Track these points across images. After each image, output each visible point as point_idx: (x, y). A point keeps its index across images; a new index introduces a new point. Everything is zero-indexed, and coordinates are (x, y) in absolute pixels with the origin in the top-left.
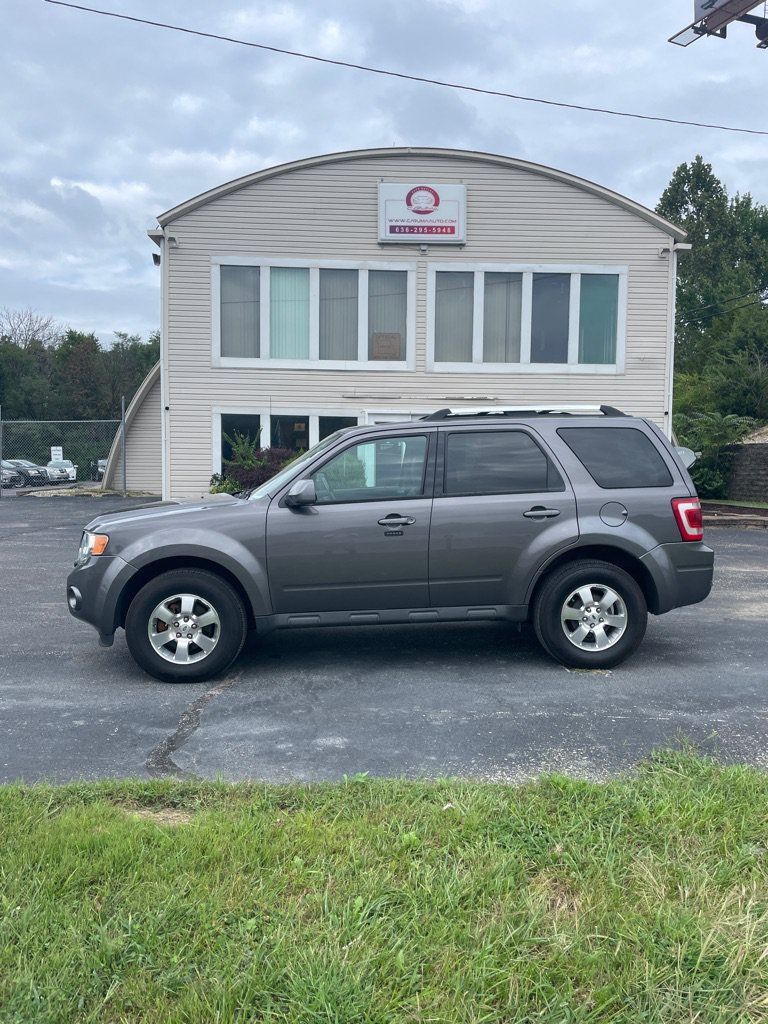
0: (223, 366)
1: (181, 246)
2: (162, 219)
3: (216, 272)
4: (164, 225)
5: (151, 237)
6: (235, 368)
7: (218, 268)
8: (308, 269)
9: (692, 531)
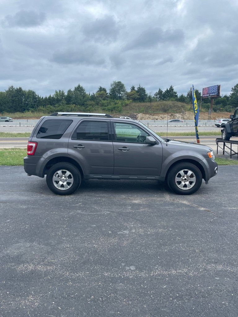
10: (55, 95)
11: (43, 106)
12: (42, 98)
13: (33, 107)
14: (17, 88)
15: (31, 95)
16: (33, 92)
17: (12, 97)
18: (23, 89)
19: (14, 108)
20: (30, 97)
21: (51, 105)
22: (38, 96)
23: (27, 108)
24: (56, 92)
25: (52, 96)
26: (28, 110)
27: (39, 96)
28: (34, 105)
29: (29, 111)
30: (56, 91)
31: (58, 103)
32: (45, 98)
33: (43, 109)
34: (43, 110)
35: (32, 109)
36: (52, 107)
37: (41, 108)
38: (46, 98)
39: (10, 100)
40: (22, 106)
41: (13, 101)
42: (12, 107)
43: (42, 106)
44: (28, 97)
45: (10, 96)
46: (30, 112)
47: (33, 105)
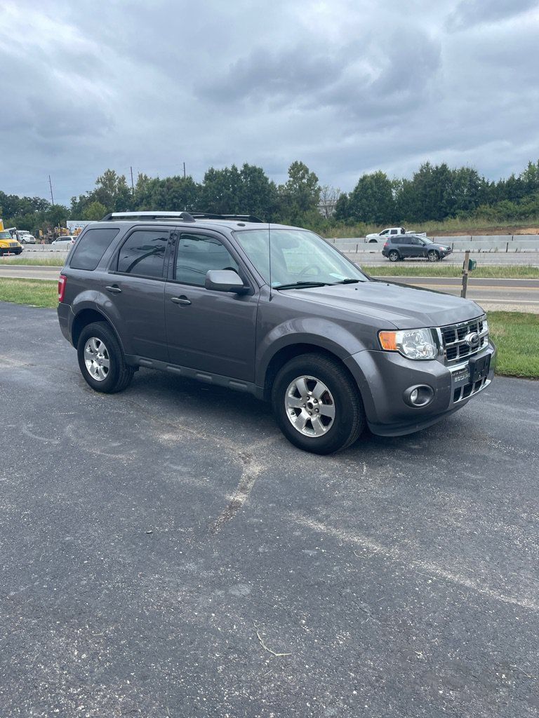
10: (525, 174)
11: (491, 203)
12: (493, 183)
13: (465, 208)
14: (437, 168)
15: (465, 179)
16: (473, 172)
17: (425, 188)
18: (450, 168)
19: (425, 211)
20: (464, 185)
21: (510, 199)
22: (484, 181)
23: (452, 210)
24: (530, 166)
25: (516, 178)
26: (454, 215)
27: (486, 181)
28: (470, 202)
29: (455, 218)
30: (530, 163)
31: (532, 193)
32: (498, 185)
33: (489, 210)
34: (487, 214)
35: (463, 213)
36: (510, 204)
37: (485, 208)
38: (501, 185)
39: (417, 195)
40: (442, 207)
41: (426, 196)
42: (420, 210)
43: (488, 205)
44: (458, 186)
45: (420, 186)
46: (458, 219)
47: (467, 202)
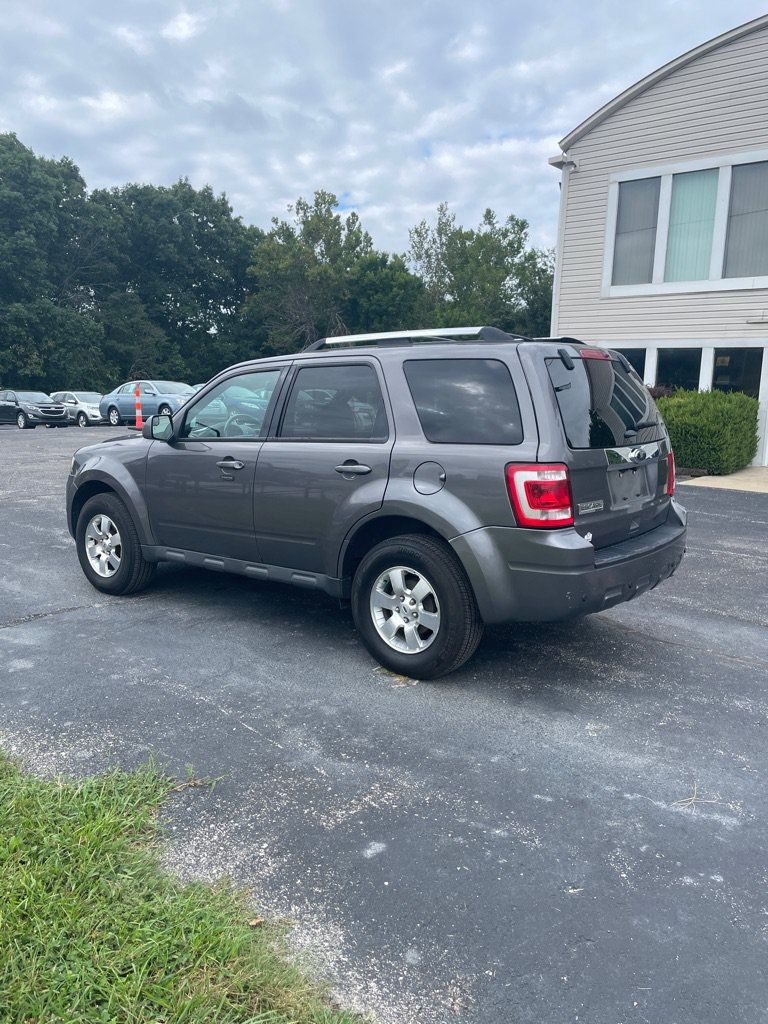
0: (611, 296)
1: (582, 169)
2: (563, 143)
3: (614, 190)
4: (566, 149)
5: (555, 164)
6: (625, 298)
7: (617, 185)
8: (718, 168)
9: (531, 514)
